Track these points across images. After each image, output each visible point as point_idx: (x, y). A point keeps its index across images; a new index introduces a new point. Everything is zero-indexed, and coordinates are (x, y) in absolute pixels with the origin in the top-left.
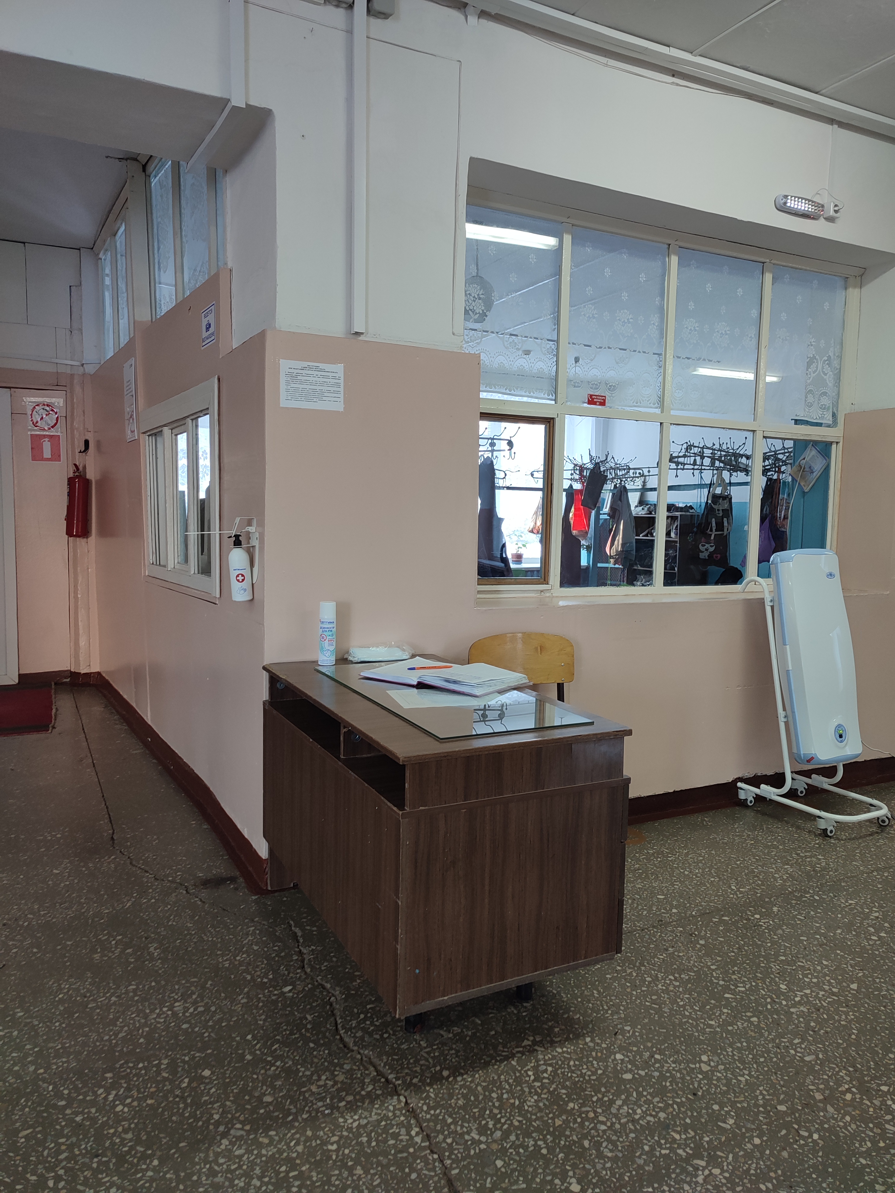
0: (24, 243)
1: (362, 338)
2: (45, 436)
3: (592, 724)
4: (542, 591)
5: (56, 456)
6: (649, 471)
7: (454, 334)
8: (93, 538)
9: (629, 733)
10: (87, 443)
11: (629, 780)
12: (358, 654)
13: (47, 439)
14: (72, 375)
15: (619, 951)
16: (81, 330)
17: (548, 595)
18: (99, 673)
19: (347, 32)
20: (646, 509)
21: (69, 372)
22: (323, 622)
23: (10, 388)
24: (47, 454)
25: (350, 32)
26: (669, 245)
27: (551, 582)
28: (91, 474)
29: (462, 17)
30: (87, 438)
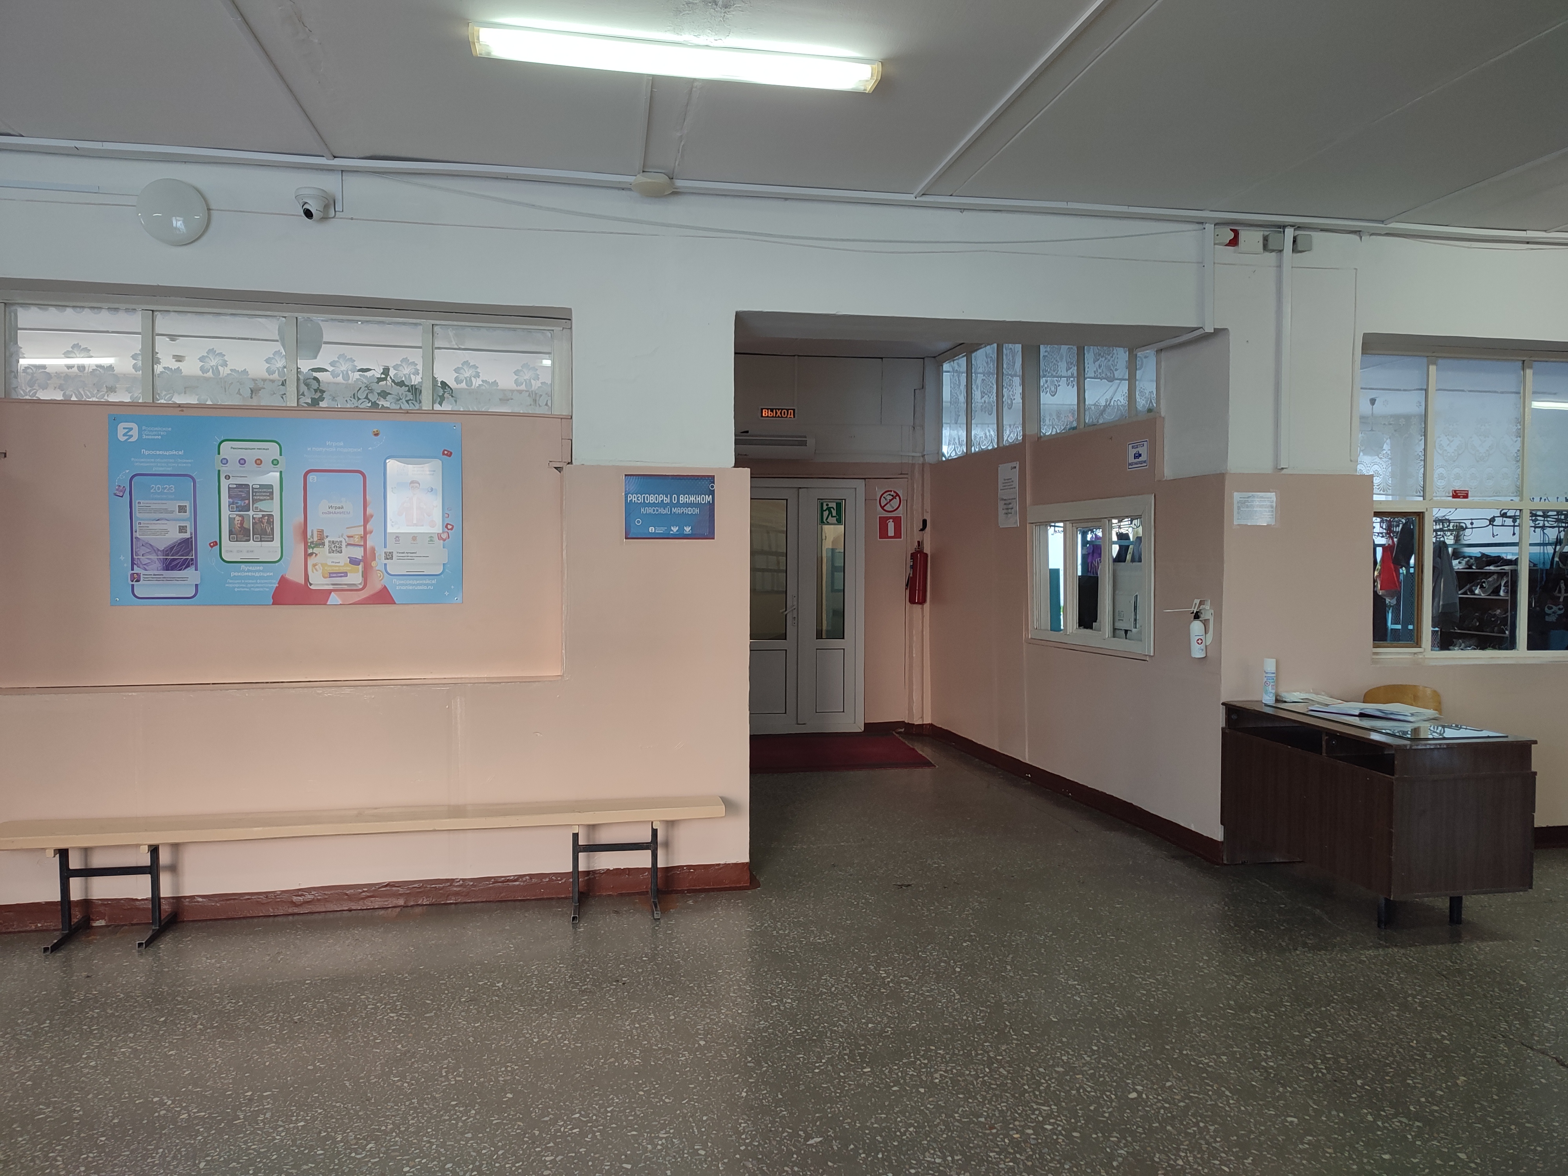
0: (882, 358)
1: (1284, 471)
2: (890, 518)
3: (1507, 737)
4: (1415, 653)
5: (898, 534)
6: (1472, 524)
7: (1351, 461)
8: (927, 606)
9: (1535, 742)
10: (925, 522)
11: (1535, 773)
12: (1288, 697)
13: (891, 520)
14: (913, 465)
15: (1531, 888)
16: (922, 427)
17: (1420, 656)
18: (931, 725)
19: (1277, 267)
20: (1464, 562)
21: (910, 462)
22: (1267, 673)
23: (865, 479)
24: (891, 532)
25: (1279, 266)
26: (1524, 361)
27: (1423, 645)
28: (927, 549)
29: (1358, 238)
30: (925, 518)
